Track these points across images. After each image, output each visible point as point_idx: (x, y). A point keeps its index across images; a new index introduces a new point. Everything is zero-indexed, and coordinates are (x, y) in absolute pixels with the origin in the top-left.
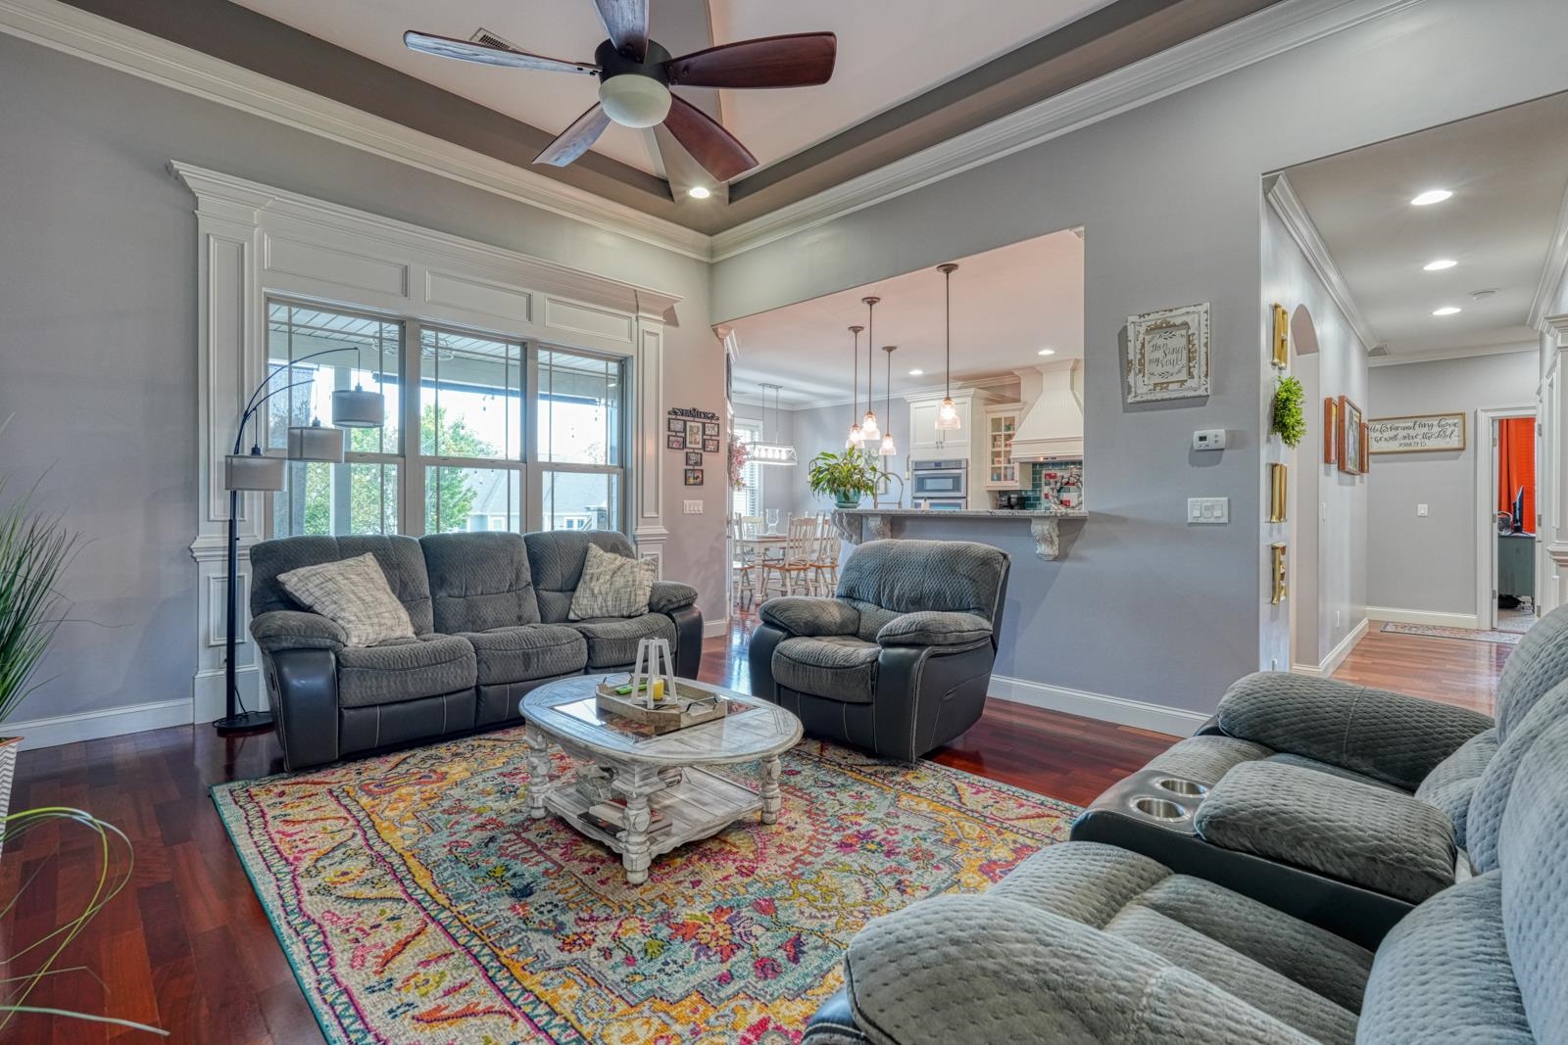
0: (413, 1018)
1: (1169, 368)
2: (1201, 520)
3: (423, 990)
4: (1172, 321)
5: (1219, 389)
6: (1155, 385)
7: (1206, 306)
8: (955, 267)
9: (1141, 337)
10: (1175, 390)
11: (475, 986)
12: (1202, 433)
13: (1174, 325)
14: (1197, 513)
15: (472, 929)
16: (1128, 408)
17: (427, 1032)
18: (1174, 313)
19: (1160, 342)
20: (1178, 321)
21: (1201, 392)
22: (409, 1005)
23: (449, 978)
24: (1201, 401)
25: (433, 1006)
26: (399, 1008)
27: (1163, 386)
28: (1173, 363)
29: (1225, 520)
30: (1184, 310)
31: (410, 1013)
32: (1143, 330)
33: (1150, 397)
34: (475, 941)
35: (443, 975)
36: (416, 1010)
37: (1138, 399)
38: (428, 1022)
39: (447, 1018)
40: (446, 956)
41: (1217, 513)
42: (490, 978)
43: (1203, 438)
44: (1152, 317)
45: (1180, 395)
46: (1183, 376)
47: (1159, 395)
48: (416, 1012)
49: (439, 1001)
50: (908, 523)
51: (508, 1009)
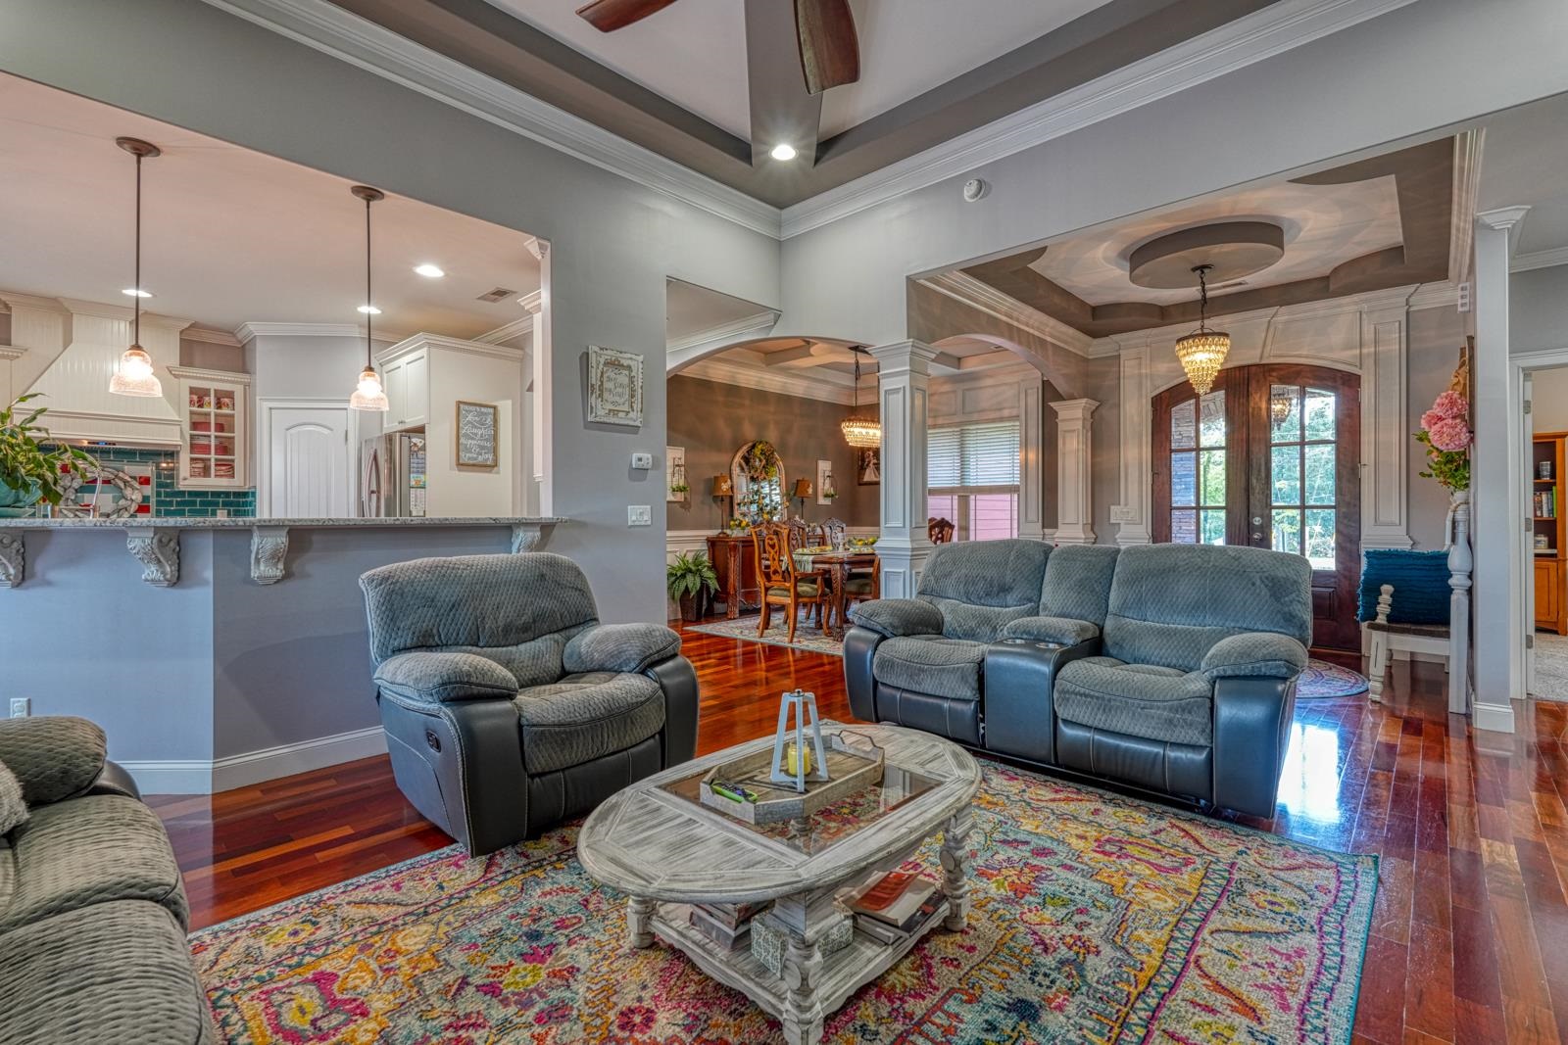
0: (1261, 1023)
1: (617, 399)
2: (637, 523)
3: (1227, 1033)
4: (623, 362)
5: (646, 423)
6: (610, 410)
7: (641, 358)
8: (381, 196)
9: (601, 366)
10: (621, 419)
11: (1189, 995)
12: (640, 455)
13: (622, 365)
14: (634, 518)
15: (1116, 1030)
16: (589, 425)
17: (1263, 1005)
18: (625, 355)
19: (613, 375)
20: (625, 363)
21: (638, 423)
22: (1252, 1034)
23: (1196, 1018)
24: (635, 429)
25: (1235, 1015)
26: (1263, 1041)
27: (615, 412)
28: (620, 395)
29: (649, 523)
30: (629, 356)
31: (1259, 1029)
32: (602, 361)
33: (606, 420)
34: (1134, 1018)
35: (1197, 1027)
36: (1251, 1025)
37: (598, 419)
38: (1254, 1011)
39: (1237, 998)
40: (1172, 1036)
41: (646, 518)
42: (1171, 989)
43: (640, 460)
44: (609, 352)
45: (626, 422)
46: (626, 408)
47: (612, 420)
48: (1254, 1024)
49: (1228, 1012)
50: (315, 538)
51: (1192, 965)
